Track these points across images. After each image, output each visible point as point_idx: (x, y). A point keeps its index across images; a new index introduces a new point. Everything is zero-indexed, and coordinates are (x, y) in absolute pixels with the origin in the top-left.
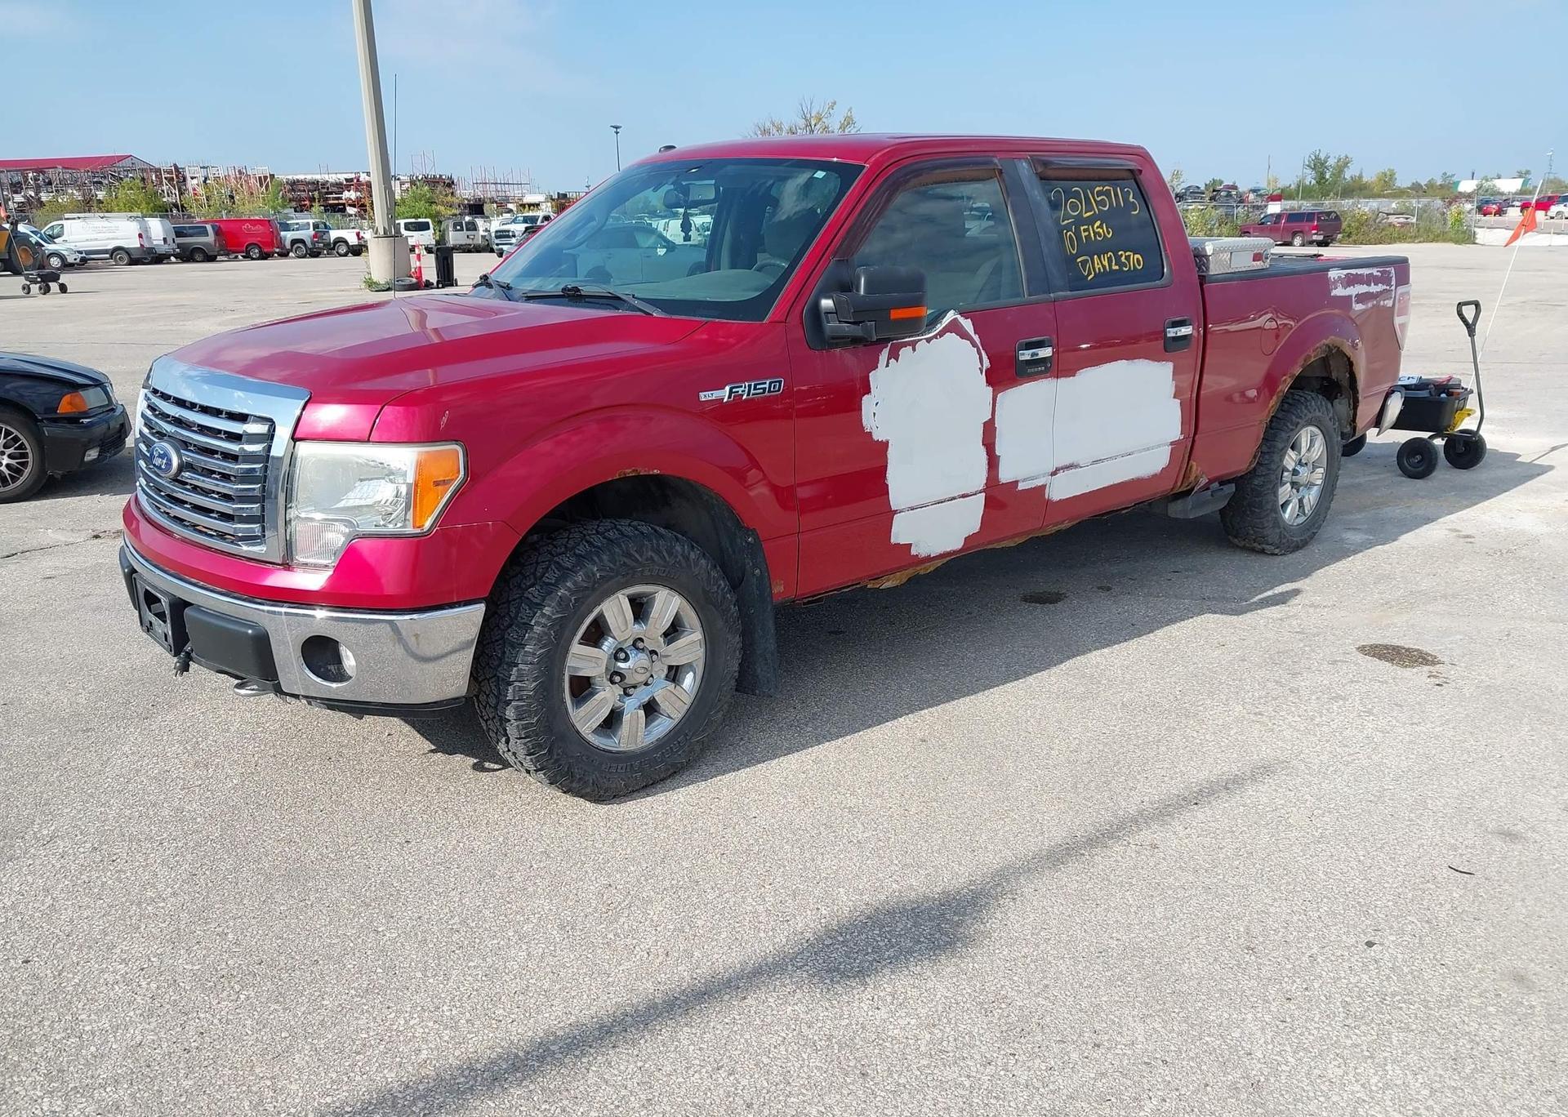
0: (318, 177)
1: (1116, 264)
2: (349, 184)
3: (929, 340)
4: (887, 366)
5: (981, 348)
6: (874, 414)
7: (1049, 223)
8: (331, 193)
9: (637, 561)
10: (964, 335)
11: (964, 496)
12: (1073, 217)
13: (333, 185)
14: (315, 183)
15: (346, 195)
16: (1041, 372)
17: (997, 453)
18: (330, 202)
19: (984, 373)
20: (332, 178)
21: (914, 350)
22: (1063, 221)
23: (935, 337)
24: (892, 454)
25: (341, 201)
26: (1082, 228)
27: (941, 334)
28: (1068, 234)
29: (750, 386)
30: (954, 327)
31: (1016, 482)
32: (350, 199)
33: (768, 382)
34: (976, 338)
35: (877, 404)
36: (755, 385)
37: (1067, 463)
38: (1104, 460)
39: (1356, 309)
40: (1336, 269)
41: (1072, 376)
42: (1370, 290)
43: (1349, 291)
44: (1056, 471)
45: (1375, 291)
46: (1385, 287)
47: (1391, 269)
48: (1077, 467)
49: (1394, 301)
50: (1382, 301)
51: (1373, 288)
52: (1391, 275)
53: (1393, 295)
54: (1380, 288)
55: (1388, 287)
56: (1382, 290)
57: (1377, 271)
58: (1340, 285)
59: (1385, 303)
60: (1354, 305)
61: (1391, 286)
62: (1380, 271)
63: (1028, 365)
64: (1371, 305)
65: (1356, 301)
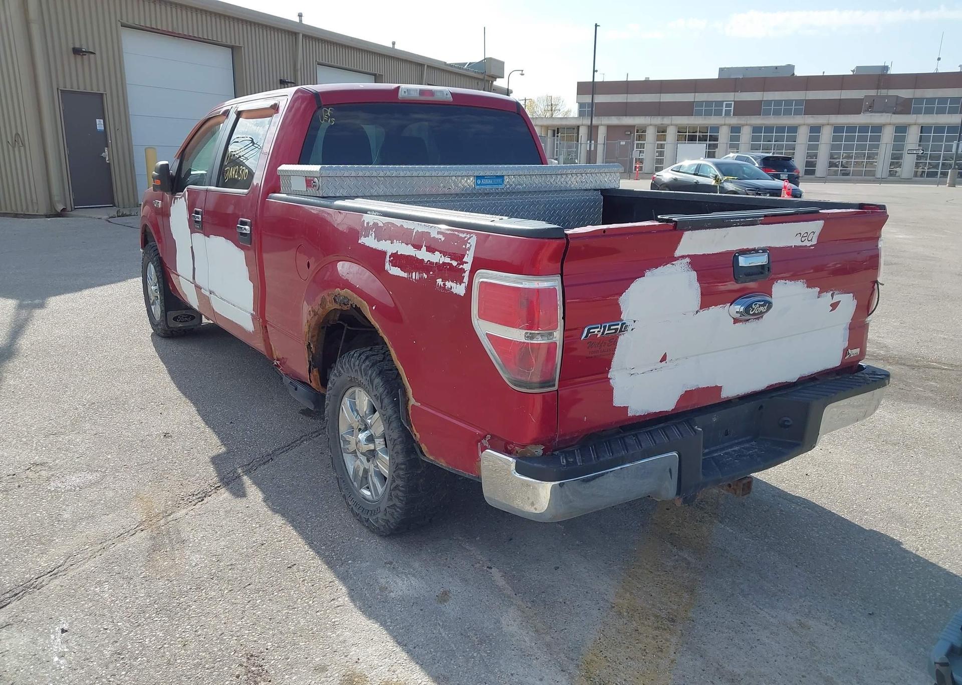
1: (237, 175)
3: (179, 198)
4: (173, 206)
5: (188, 207)
10: (185, 199)
16: (200, 229)
21: (177, 201)
27: (182, 197)
29: (157, 202)
30: (184, 195)
31: (201, 288)
34: (187, 203)
38: (225, 300)
39: (391, 272)
40: (375, 214)
41: (209, 237)
42: (417, 256)
43: (383, 245)
44: (210, 292)
45: (426, 260)
46: (447, 260)
47: (469, 236)
48: (216, 295)
49: (469, 289)
50: (440, 281)
51: (423, 253)
52: (468, 246)
53: (466, 279)
54: (436, 257)
55: (454, 263)
56: (441, 262)
57: (438, 233)
58: (373, 234)
59: (448, 285)
60: (387, 266)
61: (463, 263)
62: (443, 234)
63: (195, 223)
64: (418, 276)
65: (392, 262)
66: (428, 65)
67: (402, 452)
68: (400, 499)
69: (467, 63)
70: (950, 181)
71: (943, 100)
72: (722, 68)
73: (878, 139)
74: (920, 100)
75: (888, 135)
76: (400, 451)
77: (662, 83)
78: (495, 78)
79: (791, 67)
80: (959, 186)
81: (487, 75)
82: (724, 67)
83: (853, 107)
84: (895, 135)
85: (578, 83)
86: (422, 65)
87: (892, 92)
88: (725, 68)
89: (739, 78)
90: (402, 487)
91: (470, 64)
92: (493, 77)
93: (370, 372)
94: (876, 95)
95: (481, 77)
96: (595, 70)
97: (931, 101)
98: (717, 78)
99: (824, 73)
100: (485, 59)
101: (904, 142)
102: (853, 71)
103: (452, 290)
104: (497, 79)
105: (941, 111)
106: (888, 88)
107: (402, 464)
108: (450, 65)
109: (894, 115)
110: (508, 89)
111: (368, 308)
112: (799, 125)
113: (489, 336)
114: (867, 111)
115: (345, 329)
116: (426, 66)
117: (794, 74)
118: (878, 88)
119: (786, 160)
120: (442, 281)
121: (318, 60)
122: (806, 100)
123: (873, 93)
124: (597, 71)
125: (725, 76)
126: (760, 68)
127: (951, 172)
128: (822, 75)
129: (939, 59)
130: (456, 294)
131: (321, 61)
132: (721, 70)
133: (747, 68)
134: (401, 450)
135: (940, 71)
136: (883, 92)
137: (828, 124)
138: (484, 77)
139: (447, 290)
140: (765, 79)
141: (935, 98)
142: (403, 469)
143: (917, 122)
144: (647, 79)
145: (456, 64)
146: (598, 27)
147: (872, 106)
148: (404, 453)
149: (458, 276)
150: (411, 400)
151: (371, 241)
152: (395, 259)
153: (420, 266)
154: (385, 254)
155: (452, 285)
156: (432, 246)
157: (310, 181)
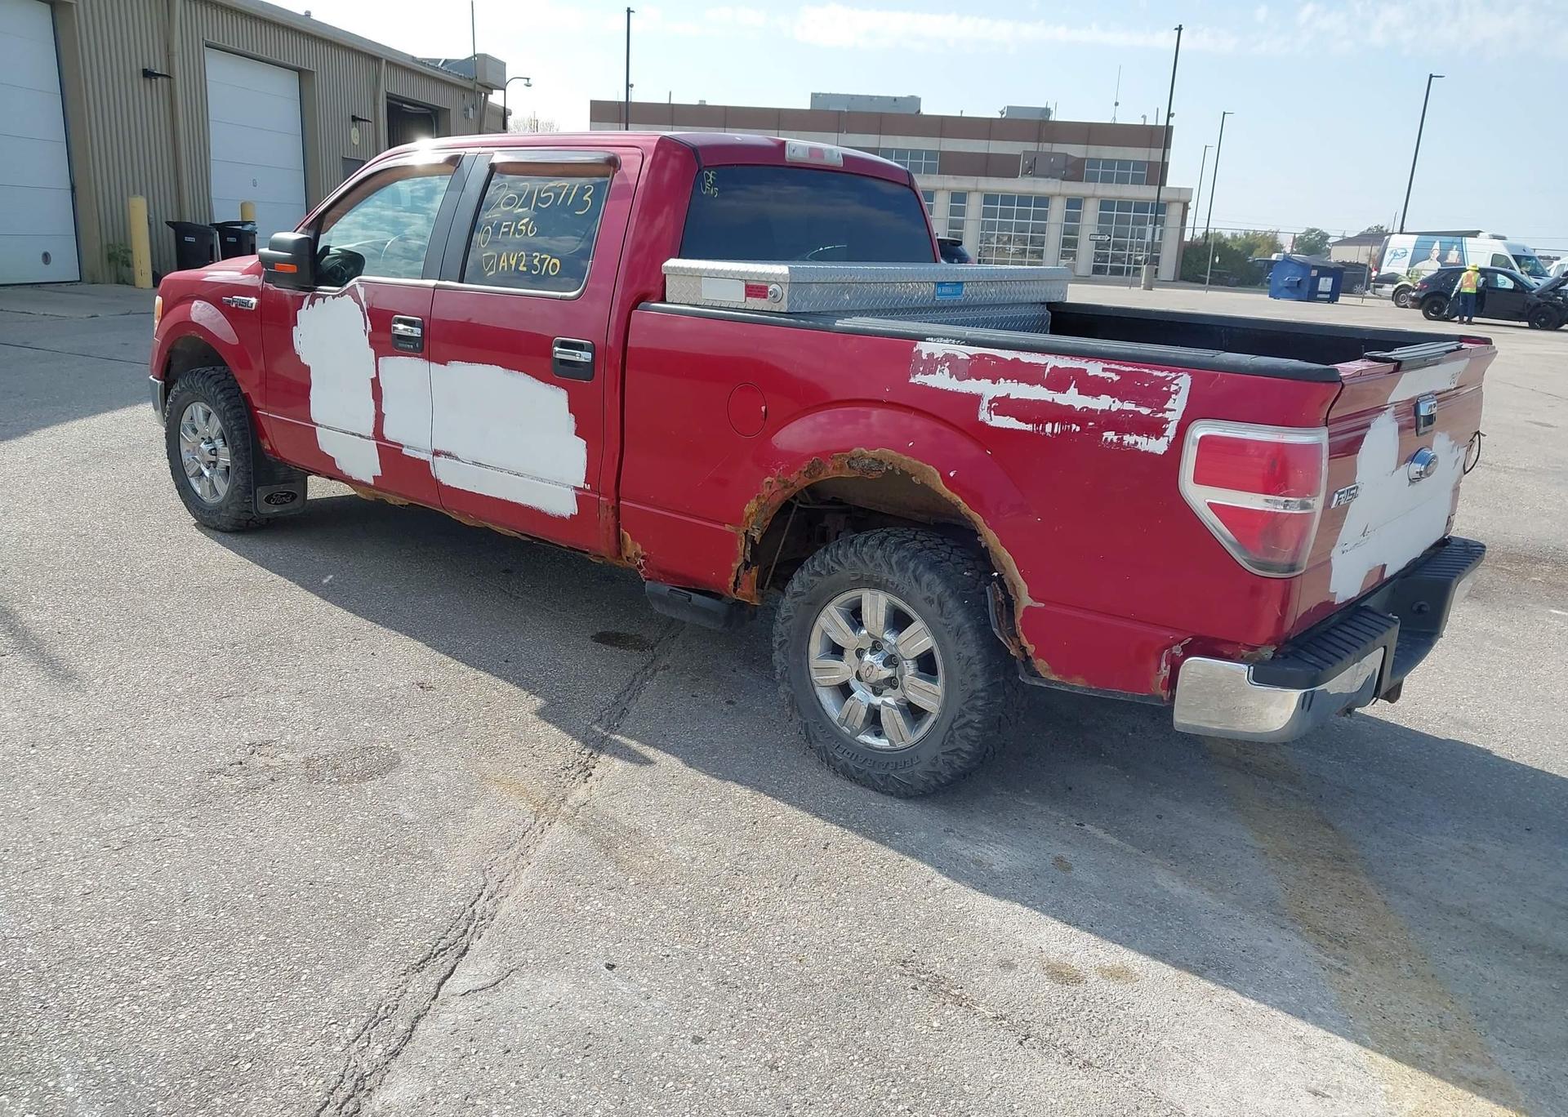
1: (526, 265)
3: (334, 297)
4: (307, 308)
5: (368, 314)
10: (357, 299)
16: (411, 350)
17: (384, 409)
19: (367, 335)
21: (324, 302)
26: (504, 223)
30: (353, 292)
31: (401, 446)
34: (365, 308)
37: (446, 449)
38: (487, 466)
39: (991, 424)
40: (947, 341)
41: (445, 365)
42: (1056, 401)
43: (970, 386)
44: (436, 453)
45: (1078, 407)
46: (1129, 406)
47: (1173, 375)
48: (457, 459)
49: (1177, 445)
50: (1110, 435)
51: (1072, 398)
52: (1174, 388)
53: (1171, 431)
54: (1104, 403)
55: (1145, 411)
56: (1114, 409)
57: (1104, 370)
58: (947, 370)
59: (1129, 439)
60: (984, 415)
61: (1164, 411)
62: (1117, 372)
63: (398, 338)
64: (1057, 428)
65: (994, 409)
66: (389, 59)
67: (983, 675)
68: (972, 741)
69: (440, 60)
70: (1145, 281)
71: (1124, 164)
72: (815, 94)
73: (1044, 216)
74: (1094, 162)
75: (1057, 212)
76: (979, 673)
77: (726, 110)
78: (490, 89)
79: (915, 101)
80: (1157, 289)
81: (479, 84)
82: (818, 92)
83: (1005, 167)
84: (1067, 212)
85: (591, 101)
86: (376, 59)
87: (1058, 148)
88: (820, 94)
89: (844, 111)
90: (979, 722)
91: (446, 60)
92: (487, 87)
93: (911, 565)
94: (1036, 150)
95: (470, 85)
96: (630, 83)
97: (1109, 163)
98: (808, 107)
99: (962, 112)
100: (475, 55)
101: (1079, 222)
102: (1002, 113)
103: (1139, 446)
104: (494, 91)
105: (1122, 180)
106: (1052, 141)
107: (982, 691)
108: (422, 62)
109: (1064, 182)
110: (505, 108)
111: (938, 475)
112: (936, 190)
113: (1213, 507)
114: (1025, 173)
115: (796, 507)
116: (384, 62)
117: (919, 111)
118: (1039, 140)
119: (954, 245)
120: (1115, 435)
121: (206, 39)
122: (941, 152)
123: (1031, 147)
124: (632, 86)
125: (820, 107)
126: (871, 98)
127: (1147, 268)
128: (960, 115)
129: (1117, 104)
130: (1145, 452)
131: (210, 40)
132: (815, 97)
133: (852, 97)
134: (981, 671)
135: (1118, 122)
136: (1046, 147)
137: (976, 191)
138: (475, 86)
139: (1124, 447)
140: (881, 117)
141: (1116, 160)
142: (982, 698)
143: (1096, 193)
144: (703, 103)
145: (424, 59)
146: (631, 14)
147: (1034, 167)
148: (987, 675)
149: (1154, 428)
150: (1025, 600)
151: (942, 380)
152: (1003, 406)
153: (1065, 415)
154: (976, 399)
155: (1139, 439)
156: (1091, 387)
157: (757, 287)
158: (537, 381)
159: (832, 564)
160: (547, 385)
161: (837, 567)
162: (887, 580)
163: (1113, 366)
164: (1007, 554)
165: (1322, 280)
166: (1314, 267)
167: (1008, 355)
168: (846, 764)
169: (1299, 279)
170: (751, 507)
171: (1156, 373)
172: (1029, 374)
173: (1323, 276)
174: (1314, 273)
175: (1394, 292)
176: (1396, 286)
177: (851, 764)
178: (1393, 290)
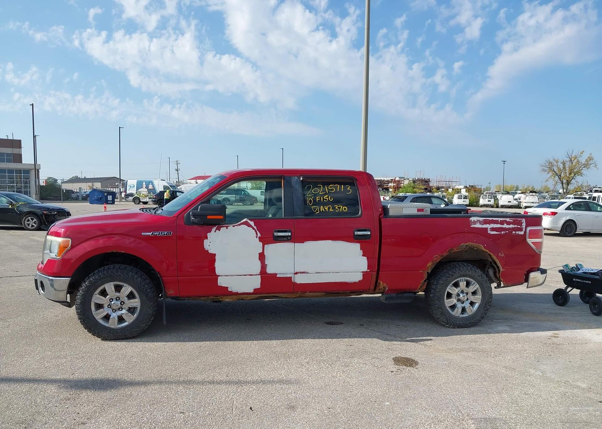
0: (382, 179)
1: (332, 209)
2: (392, 181)
3: (234, 226)
4: (215, 232)
5: (257, 230)
6: (209, 245)
7: (300, 195)
8: (385, 184)
9: (115, 275)
10: (249, 226)
11: (250, 275)
12: (314, 194)
13: (386, 181)
14: (381, 180)
15: (390, 184)
16: (286, 240)
17: (266, 263)
18: (384, 187)
19: (258, 238)
20: (386, 179)
21: (227, 228)
22: (308, 195)
23: (237, 225)
24: (217, 257)
25: (388, 187)
26: (317, 197)
27: (239, 225)
28: (309, 199)
29: (159, 233)
30: (246, 223)
31: (277, 274)
32: (391, 186)
33: (166, 232)
34: (255, 227)
35: (210, 242)
36: (161, 233)
37: (302, 271)
39: (491, 233)
41: (302, 243)
42: (502, 227)
43: (485, 226)
44: (296, 273)
45: (507, 227)
46: (516, 226)
47: (522, 219)
48: (308, 273)
49: (525, 232)
50: (514, 232)
51: (505, 226)
52: (522, 222)
53: (524, 230)
54: (511, 226)
55: (519, 227)
56: (514, 227)
57: (510, 220)
58: (479, 223)
59: (517, 232)
60: (489, 232)
61: (522, 226)
62: (512, 220)
63: (278, 237)
64: (504, 232)
65: (491, 230)
103: (519, 234)
111: (482, 246)
113: (533, 243)
139: (517, 234)
149: (521, 230)
150: (501, 270)
151: (478, 226)
152: (493, 229)
153: (505, 229)
154: (487, 229)
155: (519, 232)
156: (508, 223)
157: (420, 209)
158: (347, 242)
159: (452, 274)
160: (352, 243)
161: (454, 274)
162: (468, 274)
163: (511, 219)
164: (498, 260)
165: (108, 196)
166: (105, 192)
167: (491, 219)
168: (460, 324)
169: (100, 197)
170: (430, 264)
171: (519, 219)
172: (496, 222)
173: (109, 195)
174: (106, 194)
175: (133, 199)
176: (133, 197)
177: (461, 323)
178: (132, 198)
